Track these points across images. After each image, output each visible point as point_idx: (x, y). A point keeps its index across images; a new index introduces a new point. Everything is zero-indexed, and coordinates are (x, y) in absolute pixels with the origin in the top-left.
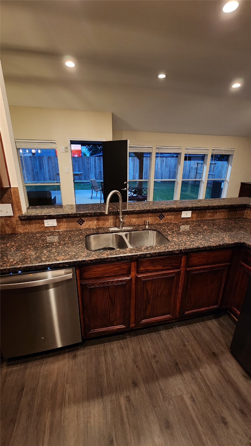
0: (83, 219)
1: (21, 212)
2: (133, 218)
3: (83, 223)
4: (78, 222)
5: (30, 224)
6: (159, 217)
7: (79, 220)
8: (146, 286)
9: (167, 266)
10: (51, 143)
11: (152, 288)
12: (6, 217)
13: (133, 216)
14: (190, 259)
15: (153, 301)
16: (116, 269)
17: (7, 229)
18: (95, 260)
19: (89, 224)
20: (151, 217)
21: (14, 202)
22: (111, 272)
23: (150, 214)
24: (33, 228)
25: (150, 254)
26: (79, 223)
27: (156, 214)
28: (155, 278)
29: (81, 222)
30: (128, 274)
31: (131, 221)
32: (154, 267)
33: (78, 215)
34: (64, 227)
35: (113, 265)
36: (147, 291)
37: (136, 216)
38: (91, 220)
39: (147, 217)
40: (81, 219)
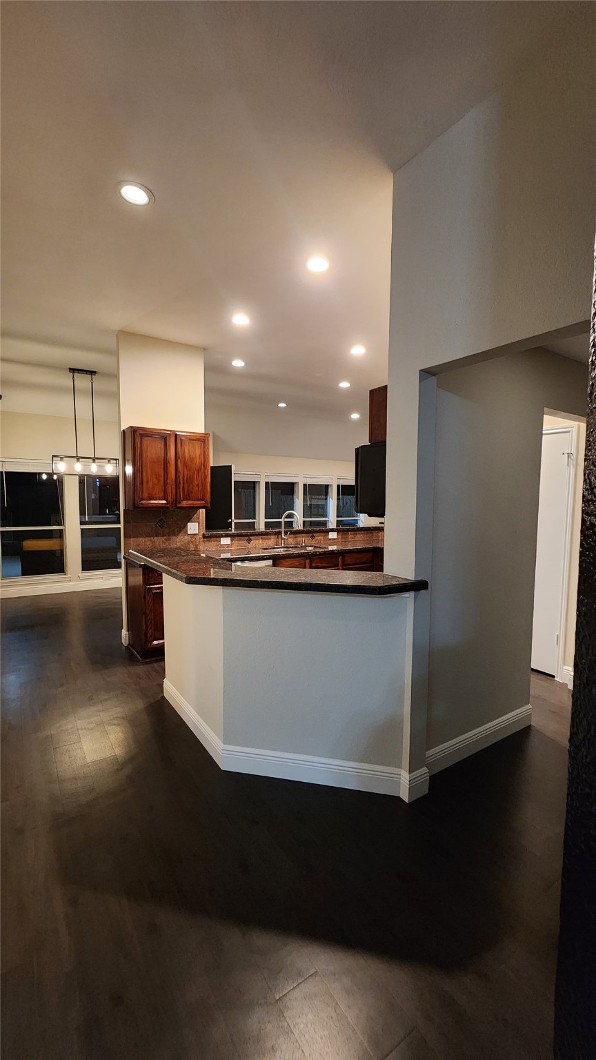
0: (251, 538)
5: (210, 541)
12: (192, 534)
17: (192, 545)
19: (256, 543)
21: (201, 521)
29: (249, 541)
38: (257, 540)
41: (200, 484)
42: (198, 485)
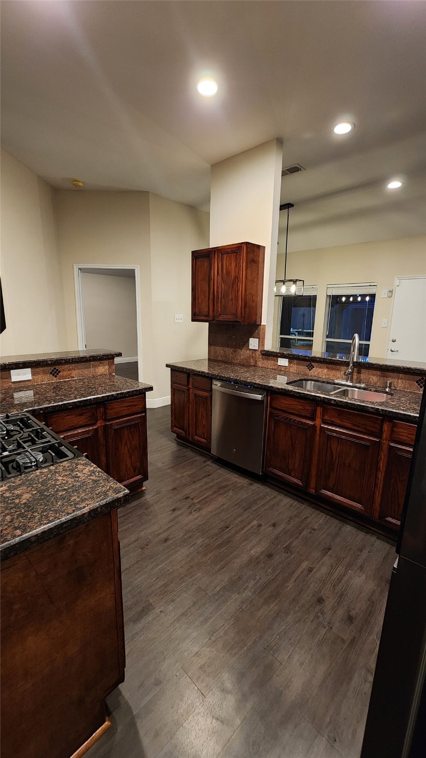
0: (313, 364)
1: (264, 347)
2: (374, 375)
3: (312, 369)
4: (307, 366)
5: (268, 359)
6: (417, 382)
7: (309, 365)
8: (330, 443)
9: (359, 426)
10: (370, 286)
11: (338, 450)
12: (253, 350)
13: (375, 372)
14: (394, 429)
15: (338, 469)
16: (300, 407)
17: (252, 360)
18: (281, 389)
19: (318, 371)
20: (402, 379)
21: (261, 337)
22: (295, 409)
23: (401, 375)
24: (269, 364)
25: (335, 400)
26: (308, 368)
27: (412, 377)
28: (344, 437)
29: (311, 367)
30: (313, 418)
31: (371, 379)
32: (341, 420)
33: (307, 358)
34: (294, 368)
35: (298, 402)
36: (331, 450)
37: (379, 373)
38: (320, 368)
39: (395, 378)
40: (310, 364)
41: (234, 299)
42: (232, 299)
